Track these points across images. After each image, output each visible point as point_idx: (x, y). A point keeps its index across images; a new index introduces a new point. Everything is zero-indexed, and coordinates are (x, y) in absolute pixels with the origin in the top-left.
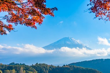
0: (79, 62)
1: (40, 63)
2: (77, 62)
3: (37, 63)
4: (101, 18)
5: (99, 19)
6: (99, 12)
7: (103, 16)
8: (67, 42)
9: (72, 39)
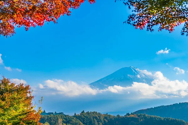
8: (129, 75)
9: (136, 70)
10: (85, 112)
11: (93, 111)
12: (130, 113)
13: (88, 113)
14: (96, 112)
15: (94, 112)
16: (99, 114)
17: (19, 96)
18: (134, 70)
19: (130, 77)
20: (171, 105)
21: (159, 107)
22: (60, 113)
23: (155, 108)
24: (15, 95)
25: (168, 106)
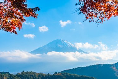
0: (73, 69)
1: (26, 71)
2: (71, 69)
3: (23, 71)
4: (92, 20)
5: (90, 22)
6: (89, 13)
7: (94, 18)
8: (59, 45)
9: (65, 41)
10: (25, 71)
14: (33, 72)
15: (31, 72)
16: (35, 73)
18: (63, 41)
19: (60, 47)
20: (87, 67)
21: (78, 68)
23: (76, 68)
25: (85, 67)
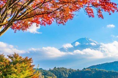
2: (97, 65)
3: (55, 68)
9: (89, 39)
10: (57, 67)
11: (61, 67)
12: (86, 68)
13: (58, 68)
15: (63, 68)
16: (66, 69)
17: (25, 65)
18: (88, 39)
19: (85, 44)
22: (40, 69)
23: (102, 64)
24: (23, 65)
